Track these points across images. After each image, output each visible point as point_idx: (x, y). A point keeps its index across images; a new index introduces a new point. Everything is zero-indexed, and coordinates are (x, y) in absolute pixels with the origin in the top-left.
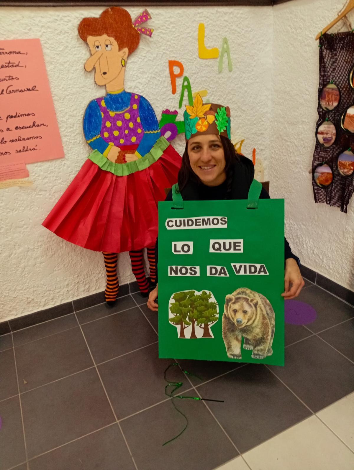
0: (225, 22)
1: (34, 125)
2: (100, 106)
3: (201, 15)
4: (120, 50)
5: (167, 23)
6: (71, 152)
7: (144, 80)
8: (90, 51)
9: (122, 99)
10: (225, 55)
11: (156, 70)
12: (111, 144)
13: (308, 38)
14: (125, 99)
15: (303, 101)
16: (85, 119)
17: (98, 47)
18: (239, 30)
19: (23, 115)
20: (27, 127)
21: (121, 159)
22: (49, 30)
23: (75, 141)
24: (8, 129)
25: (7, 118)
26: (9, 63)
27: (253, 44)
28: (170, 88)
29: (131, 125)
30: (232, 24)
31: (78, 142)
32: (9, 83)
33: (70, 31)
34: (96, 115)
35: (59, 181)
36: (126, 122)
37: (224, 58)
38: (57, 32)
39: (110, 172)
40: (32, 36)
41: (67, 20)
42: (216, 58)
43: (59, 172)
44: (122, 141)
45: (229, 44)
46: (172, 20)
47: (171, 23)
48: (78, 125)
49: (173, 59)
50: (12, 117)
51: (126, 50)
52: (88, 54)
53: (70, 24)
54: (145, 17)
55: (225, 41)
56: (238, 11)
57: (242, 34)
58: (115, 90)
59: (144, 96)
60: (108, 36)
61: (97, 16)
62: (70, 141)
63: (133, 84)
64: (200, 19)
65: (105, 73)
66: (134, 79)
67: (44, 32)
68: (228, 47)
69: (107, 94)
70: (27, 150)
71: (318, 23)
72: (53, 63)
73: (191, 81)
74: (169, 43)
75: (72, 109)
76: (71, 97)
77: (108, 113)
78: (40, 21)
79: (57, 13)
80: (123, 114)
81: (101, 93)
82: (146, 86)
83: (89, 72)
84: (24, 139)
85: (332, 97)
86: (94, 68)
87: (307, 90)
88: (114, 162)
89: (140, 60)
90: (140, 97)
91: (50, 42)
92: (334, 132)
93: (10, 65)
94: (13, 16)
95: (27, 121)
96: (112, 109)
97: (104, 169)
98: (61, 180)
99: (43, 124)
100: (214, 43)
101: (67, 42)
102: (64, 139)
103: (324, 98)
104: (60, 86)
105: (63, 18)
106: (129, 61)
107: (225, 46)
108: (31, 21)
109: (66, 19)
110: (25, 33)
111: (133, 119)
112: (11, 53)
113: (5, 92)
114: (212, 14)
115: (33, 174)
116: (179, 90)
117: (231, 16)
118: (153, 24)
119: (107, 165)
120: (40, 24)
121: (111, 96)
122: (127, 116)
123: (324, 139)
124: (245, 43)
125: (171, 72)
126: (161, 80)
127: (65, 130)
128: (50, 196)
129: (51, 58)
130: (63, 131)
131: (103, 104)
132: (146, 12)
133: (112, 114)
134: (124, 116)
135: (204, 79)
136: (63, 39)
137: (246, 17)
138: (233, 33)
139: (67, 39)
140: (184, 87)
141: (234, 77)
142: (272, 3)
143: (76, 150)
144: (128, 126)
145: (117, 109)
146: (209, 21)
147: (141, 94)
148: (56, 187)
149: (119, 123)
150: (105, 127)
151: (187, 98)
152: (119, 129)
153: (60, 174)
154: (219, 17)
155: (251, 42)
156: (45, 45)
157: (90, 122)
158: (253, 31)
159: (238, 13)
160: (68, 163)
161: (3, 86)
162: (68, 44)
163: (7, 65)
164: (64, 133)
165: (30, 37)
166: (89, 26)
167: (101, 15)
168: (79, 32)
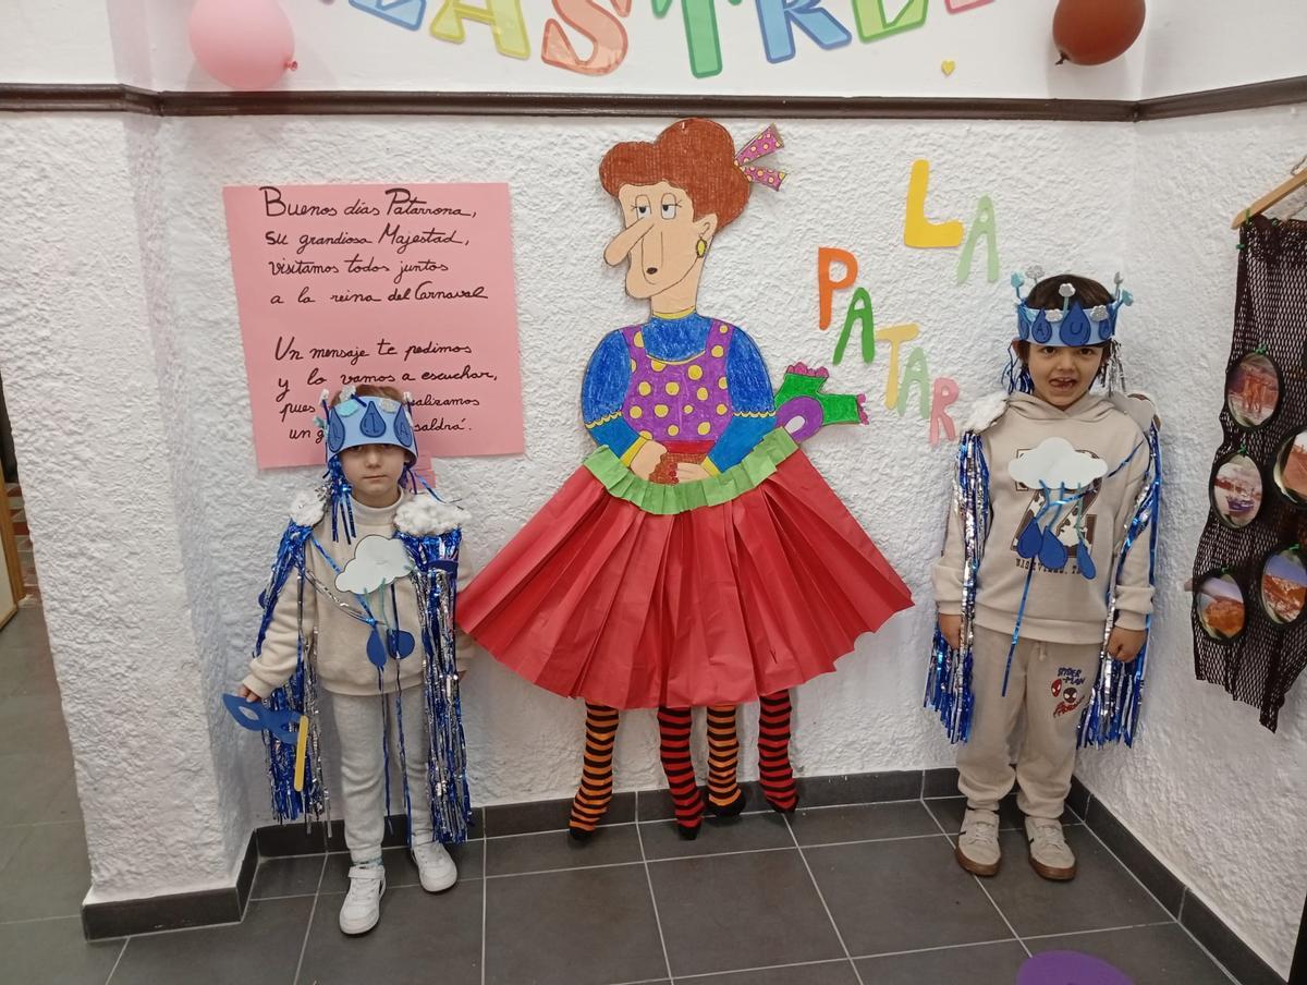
0: (989, 158)
1: (465, 373)
2: (630, 345)
3: (922, 140)
4: (696, 218)
5: (828, 158)
6: (543, 442)
7: (747, 290)
8: (623, 219)
9: (687, 333)
10: (983, 240)
11: (783, 269)
12: (646, 434)
13: (1218, 219)
14: (695, 334)
15: (1191, 383)
16: (588, 373)
17: (643, 210)
18: (1028, 179)
19: (446, 348)
20: (450, 377)
21: (665, 474)
22: (533, 165)
23: (557, 417)
24: (406, 377)
25: (408, 352)
26: (432, 233)
27: (1067, 215)
28: (816, 314)
29: (702, 394)
30: (1009, 164)
31: (563, 422)
32: (426, 275)
33: (581, 170)
34: (619, 366)
35: (503, 507)
36: (690, 386)
37: (976, 248)
38: (551, 170)
39: (631, 502)
40: (492, 177)
41: (577, 146)
42: (955, 248)
43: (507, 486)
44: (673, 431)
45: (996, 212)
46: (842, 151)
47: (839, 158)
48: (570, 383)
49: (832, 245)
50: (419, 350)
51: (712, 219)
52: (617, 223)
53: (584, 154)
54: (771, 141)
55: (986, 205)
56: (1032, 132)
57: (1036, 188)
58: (672, 309)
59: (743, 328)
60: (672, 185)
61: (652, 139)
62: (545, 418)
63: (719, 299)
64: (920, 150)
65: (652, 271)
66: (721, 287)
67: (521, 170)
68: (991, 219)
69: (652, 320)
70: (440, 427)
71: (1244, 182)
72: (532, 239)
73: (873, 301)
74: (825, 206)
75: (562, 344)
76: (563, 318)
77: (649, 361)
78: (515, 146)
79: (559, 129)
80: (686, 367)
82: (750, 306)
83: (614, 266)
84: (437, 403)
85: (1259, 389)
86: (628, 258)
87: (1203, 356)
88: (646, 478)
89: (744, 243)
90: (735, 330)
91: (531, 192)
92: (1259, 488)
93: (433, 236)
94: (457, 133)
95: (452, 363)
96: (659, 356)
97: (616, 494)
98: (507, 506)
99: (487, 374)
100: (950, 208)
101: (571, 194)
102: (531, 412)
103: (1240, 390)
104: (540, 291)
105: (569, 140)
106: (715, 245)
107: (984, 218)
108: (495, 145)
109: (575, 143)
110: (479, 170)
111: (708, 380)
112: (439, 211)
113: (412, 295)
114: (955, 137)
115: (446, 484)
116: (839, 319)
117: (1010, 143)
118: (789, 161)
119: (627, 483)
120: (516, 153)
121: (661, 322)
122: (695, 372)
123: (1232, 503)
124: (1043, 211)
125: (823, 277)
126: (792, 293)
127: (535, 391)
128: (476, 539)
129: (529, 228)
130: (530, 393)
131: (639, 341)
132: (773, 133)
133: (657, 365)
134: (686, 372)
135: (913, 297)
136: (563, 186)
137: (1054, 147)
138: (1010, 185)
139: (572, 188)
140: (852, 314)
141: (1002, 296)
142: (1136, 115)
143: (554, 439)
144: (694, 395)
145: (670, 356)
146: (942, 155)
147: (737, 324)
148: (493, 519)
149: (673, 388)
150: (637, 394)
151: (859, 341)
152: (671, 401)
153: (506, 490)
154: (973, 145)
155: (1063, 211)
156: (520, 198)
157: (600, 381)
158: (1072, 183)
159: (1029, 138)
160: (530, 466)
161: (411, 280)
162: (571, 199)
163: (426, 236)
164: (534, 398)
165: (489, 181)
166: (625, 160)
167: (660, 137)
168: (602, 174)
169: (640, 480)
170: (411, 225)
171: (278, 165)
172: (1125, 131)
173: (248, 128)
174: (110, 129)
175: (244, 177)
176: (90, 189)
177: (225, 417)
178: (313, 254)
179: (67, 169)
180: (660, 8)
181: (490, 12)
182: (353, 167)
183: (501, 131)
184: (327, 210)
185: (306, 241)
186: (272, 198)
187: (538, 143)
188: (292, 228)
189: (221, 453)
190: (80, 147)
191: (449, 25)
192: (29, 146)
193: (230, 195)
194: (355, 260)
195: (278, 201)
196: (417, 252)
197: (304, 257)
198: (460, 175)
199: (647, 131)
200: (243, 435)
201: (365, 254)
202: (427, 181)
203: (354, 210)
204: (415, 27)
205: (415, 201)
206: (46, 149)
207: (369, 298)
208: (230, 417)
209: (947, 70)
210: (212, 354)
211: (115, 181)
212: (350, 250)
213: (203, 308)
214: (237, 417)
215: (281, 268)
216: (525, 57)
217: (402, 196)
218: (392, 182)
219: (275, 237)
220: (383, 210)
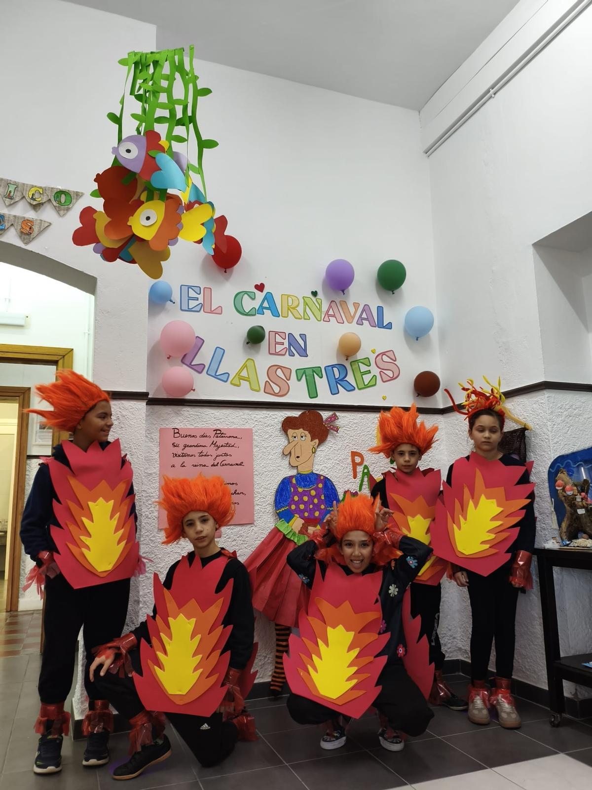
1: (235, 493)
2: (291, 482)
4: (312, 440)
5: (351, 423)
6: (260, 519)
7: (329, 465)
8: (289, 440)
9: (310, 479)
11: (340, 458)
12: (297, 515)
14: (312, 479)
16: (277, 492)
17: (295, 437)
22: (260, 423)
23: (266, 510)
26: (227, 444)
28: (352, 473)
29: (316, 501)
31: (268, 511)
32: (224, 458)
33: (275, 425)
34: (287, 490)
35: (245, 546)
36: (311, 498)
38: (266, 425)
39: (293, 541)
40: (247, 426)
41: (275, 418)
43: (247, 537)
44: (306, 514)
46: (355, 421)
47: (354, 423)
48: (270, 497)
49: (355, 450)
51: (317, 441)
52: (287, 442)
53: (276, 420)
54: (335, 418)
58: (305, 470)
59: (329, 478)
60: (304, 430)
62: (261, 510)
63: (320, 467)
65: (298, 457)
66: (321, 463)
67: (256, 425)
69: (298, 474)
72: (259, 446)
73: (370, 469)
74: (352, 438)
75: (268, 483)
76: (268, 473)
77: (297, 488)
78: (255, 417)
79: (268, 412)
80: (310, 490)
81: (293, 472)
82: (330, 470)
83: (286, 455)
86: (290, 453)
88: (297, 532)
89: (327, 449)
90: (325, 478)
91: (259, 432)
96: (301, 486)
97: (288, 537)
98: (247, 545)
99: (242, 493)
101: (273, 432)
102: (256, 508)
104: (261, 464)
105: (272, 416)
106: (318, 450)
108: (248, 417)
110: (243, 424)
111: (318, 496)
112: (230, 437)
113: (219, 465)
115: (225, 536)
116: (360, 475)
118: (340, 424)
119: (291, 534)
120: (255, 419)
121: (301, 475)
122: (313, 493)
125: (353, 461)
126: (344, 466)
127: (259, 499)
129: (258, 443)
130: (257, 501)
131: (294, 481)
132: (336, 415)
133: (300, 490)
134: (310, 492)
135: (382, 468)
136: (269, 430)
139: (273, 430)
140: (364, 474)
142: (441, 412)
144: (313, 501)
145: (304, 487)
147: (326, 476)
148: (241, 550)
149: (306, 499)
150: (294, 500)
151: (367, 483)
152: (305, 503)
153: (247, 538)
156: (256, 433)
157: (281, 495)
160: (255, 529)
161: (219, 460)
162: (272, 434)
163: (225, 445)
164: (257, 502)
165: (246, 428)
166: (290, 422)
167: (300, 415)
168: (282, 426)
169: (295, 533)
170: (221, 441)
171: (179, 422)
172: (440, 417)
173: (170, 409)
174: (142, 405)
175: (167, 425)
176: (132, 423)
177: (149, 509)
178: (188, 451)
179: (126, 417)
180: (299, 378)
181: (249, 378)
182: (203, 423)
183: (251, 413)
184: (194, 436)
185: (185, 446)
186: (176, 431)
187: (262, 416)
188: (181, 442)
189: (145, 523)
190: (131, 410)
191: (236, 381)
192: (115, 409)
193: (161, 431)
194: (201, 453)
195: (178, 433)
196: (222, 450)
197: (184, 452)
198: (237, 426)
199: (296, 414)
200: (154, 516)
201: (205, 450)
202: (226, 428)
203: (203, 436)
204: (226, 381)
205: (223, 434)
206: (120, 410)
207: (205, 466)
208: (150, 509)
209: (384, 398)
210: (147, 485)
211: (141, 421)
212: (200, 449)
213: (147, 469)
214: (153, 509)
215: (176, 455)
216: (258, 391)
217: (218, 432)
218: (215, 427)
219: (175, 444)
220: (212, 436)
